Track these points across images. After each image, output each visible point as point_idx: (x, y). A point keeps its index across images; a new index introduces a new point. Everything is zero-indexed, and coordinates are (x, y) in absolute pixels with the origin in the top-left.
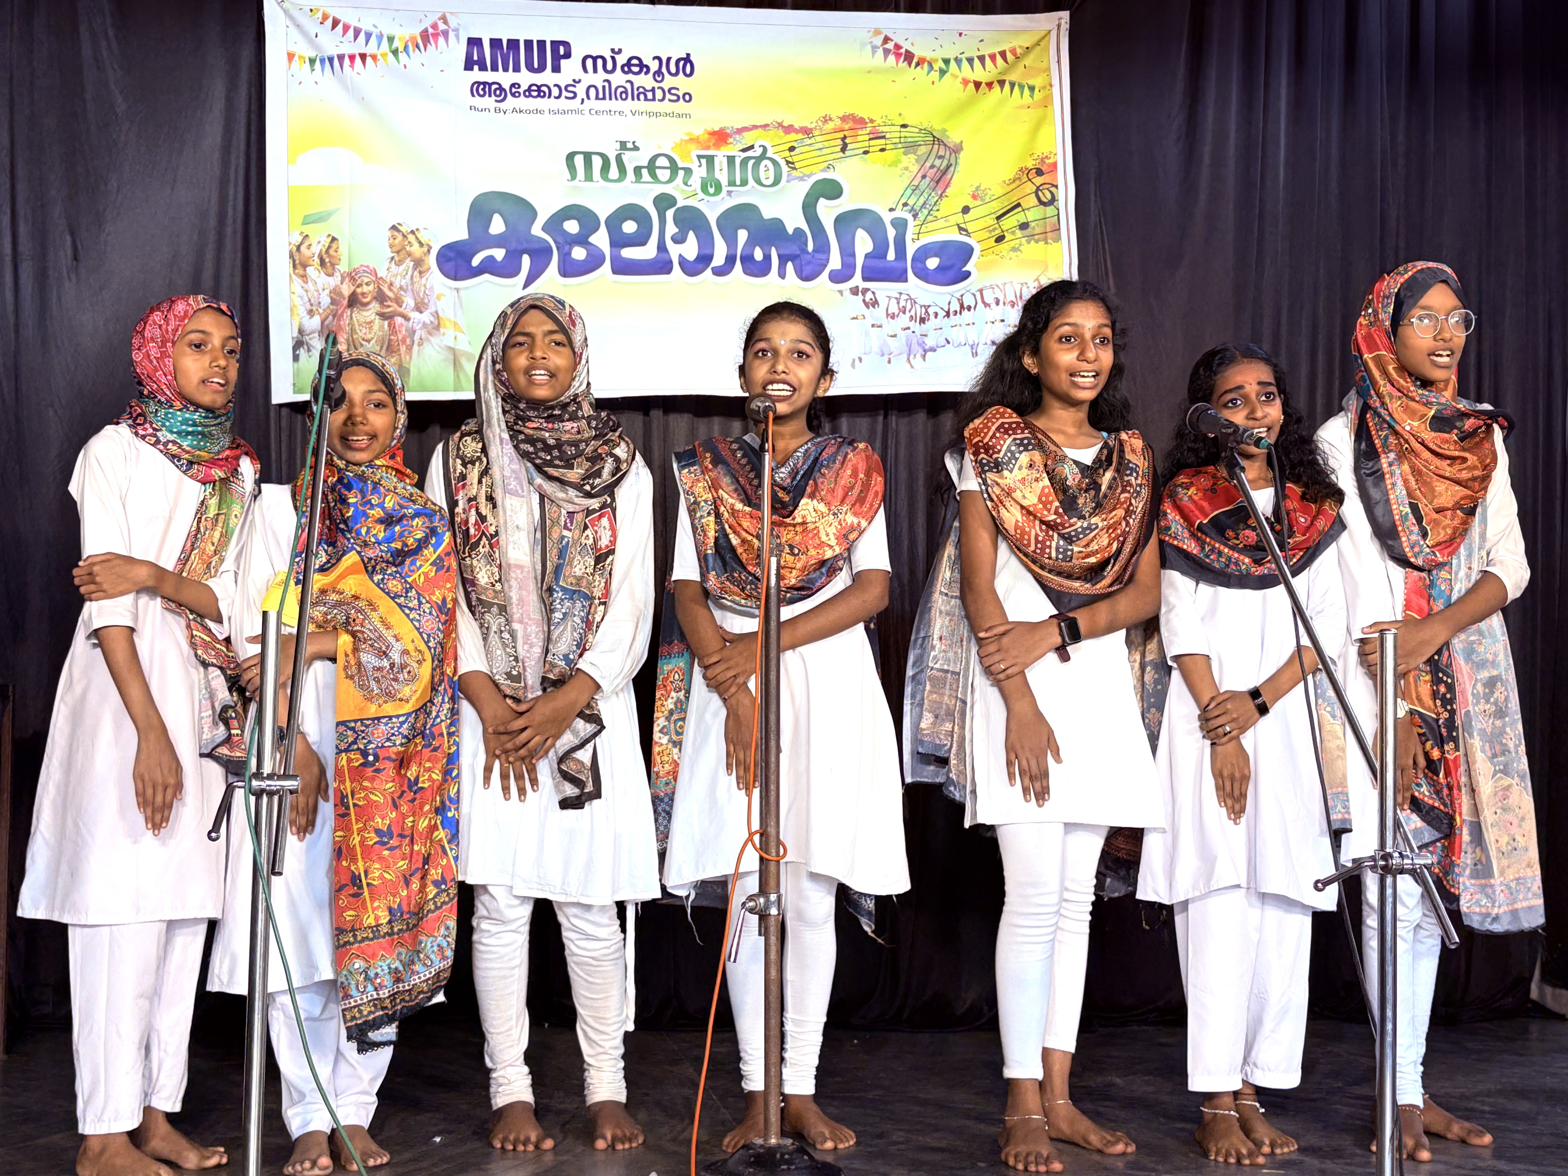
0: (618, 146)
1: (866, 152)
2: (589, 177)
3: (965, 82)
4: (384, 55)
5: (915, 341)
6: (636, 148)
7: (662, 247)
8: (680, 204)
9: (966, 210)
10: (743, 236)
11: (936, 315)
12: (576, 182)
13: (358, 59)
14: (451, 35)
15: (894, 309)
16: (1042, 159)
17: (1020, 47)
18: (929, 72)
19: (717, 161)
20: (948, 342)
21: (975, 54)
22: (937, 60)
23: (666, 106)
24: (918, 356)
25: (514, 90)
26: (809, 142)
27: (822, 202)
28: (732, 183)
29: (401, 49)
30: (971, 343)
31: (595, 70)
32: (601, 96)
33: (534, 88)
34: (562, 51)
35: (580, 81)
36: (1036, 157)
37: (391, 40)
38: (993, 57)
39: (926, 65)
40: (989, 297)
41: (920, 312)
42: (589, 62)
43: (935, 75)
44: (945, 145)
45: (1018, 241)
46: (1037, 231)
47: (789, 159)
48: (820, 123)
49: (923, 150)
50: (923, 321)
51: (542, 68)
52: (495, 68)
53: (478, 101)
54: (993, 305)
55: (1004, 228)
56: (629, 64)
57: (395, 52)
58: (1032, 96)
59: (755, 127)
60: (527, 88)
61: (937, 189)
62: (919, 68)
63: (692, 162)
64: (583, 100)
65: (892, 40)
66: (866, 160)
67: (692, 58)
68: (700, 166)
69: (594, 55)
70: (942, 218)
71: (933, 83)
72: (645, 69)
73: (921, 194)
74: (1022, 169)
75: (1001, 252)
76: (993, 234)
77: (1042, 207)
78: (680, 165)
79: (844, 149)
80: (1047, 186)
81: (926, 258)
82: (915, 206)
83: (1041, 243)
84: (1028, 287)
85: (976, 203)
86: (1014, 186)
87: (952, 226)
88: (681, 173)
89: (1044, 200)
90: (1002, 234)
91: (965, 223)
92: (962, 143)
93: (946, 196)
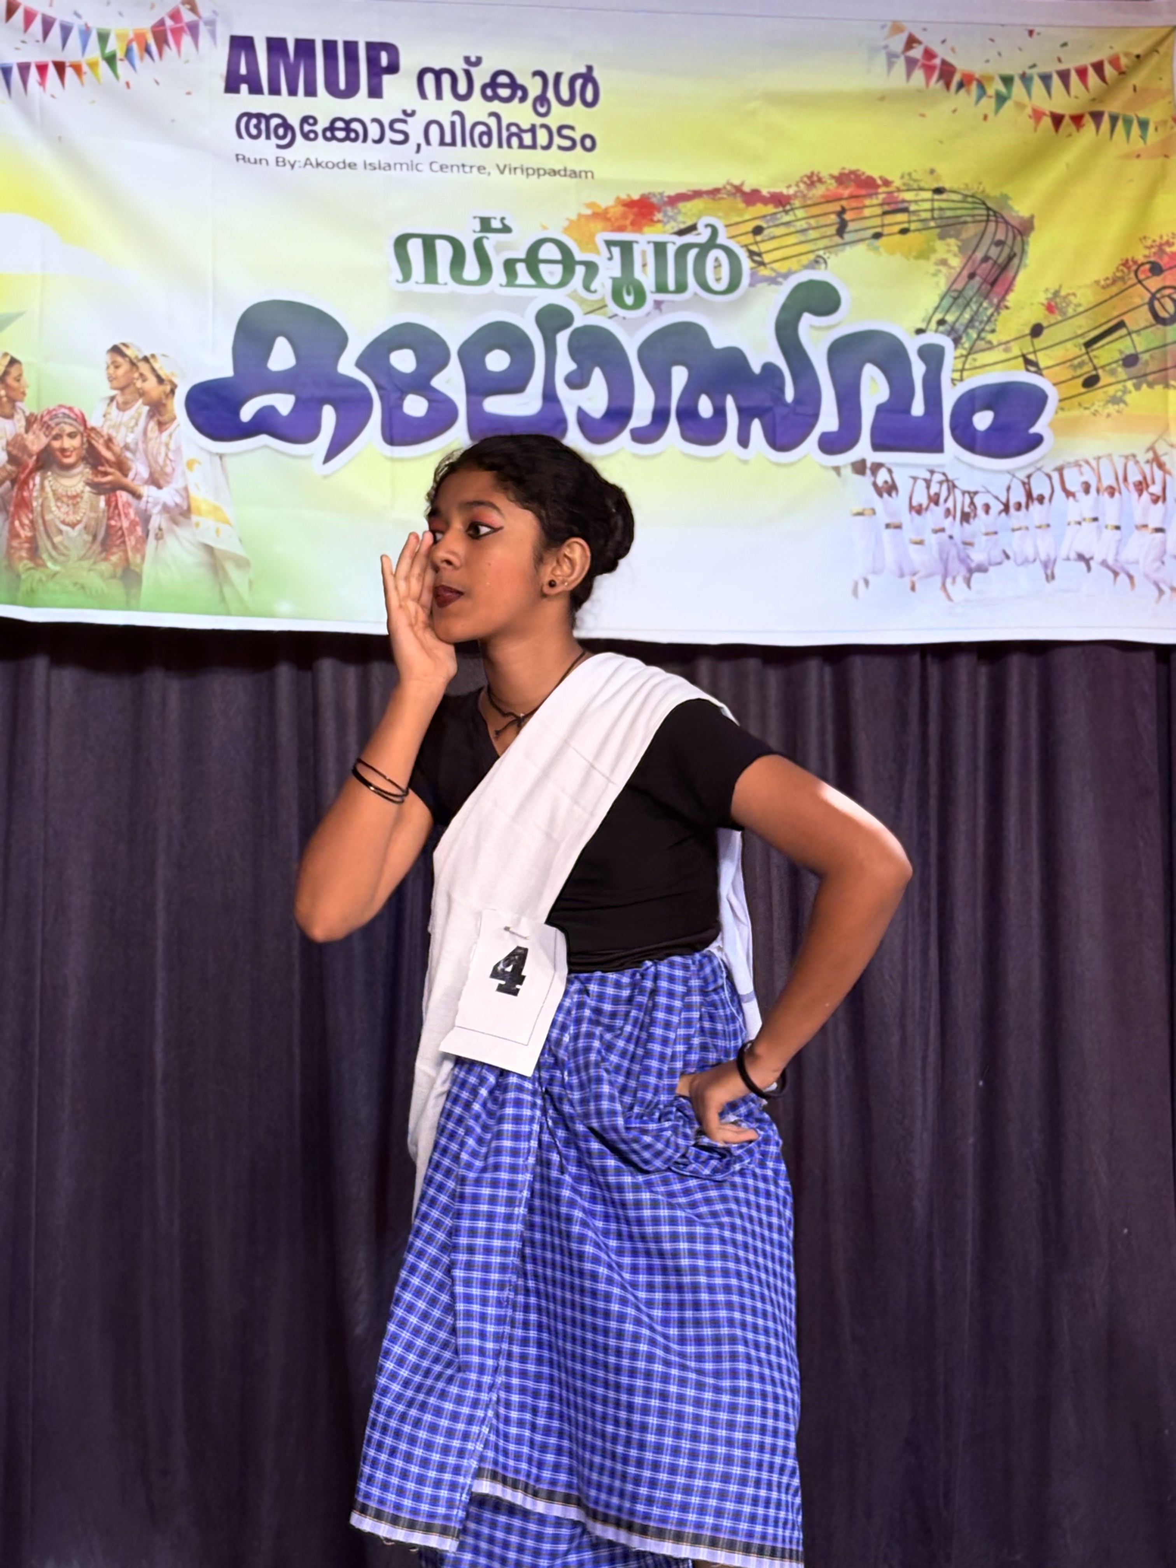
0: (477, 225)
1: (877, 236)
2: (431, 277)
3: (1037, 115)
4: (93, 65)
5: (953, 553)
6: (506, 229)
7: (550, 396)
8: (578, 323)
9: (1037, 331)
10: (679, 376)
11: (987, 508)
12: (410, 285)
13: (52, 71)
14: (203, 30)
15: (920, 497)
16: (1160, 247)
17: (1127, 55)
18: (979, 99)
19: (637, 249)
20: (1008, 557)
21: (1052, 68)
22: (990, 79)
23: (554, 158)
24: (960, 580)
25: (307, 128)
26: (786, 218)
27: (807, 319)
28: (661, 289)
29: (120, 54)
30: (1043, 557)
31: (439, 95)
32: (448, 139)
33: (340, 124)
34: (384, 59)
35: (413, 113)
36: (1149, 243)
37: (103, 38)
38: (1082, 73)
39: (974, 87)
41: (961, 502)
42: (429, 79)
43: (988, 104)
44: (1007, 223)
45: (1120, 386)
46: (1152, 368)
47: (754, 248)
48: (802, 186)
49: (971, 231)
50: (966, 517)
51: (351, 90)
52: (275, 90)
53: (248, 147)
54: (1080, 495)
55: (1099, 362)
56: (493, 84)
57: (111, 60)
58: (1143, 137)
59: (697, 194)
60: (327, 125)
61: (991, 295)
62: (963, 92)
63: (597, 251)
64: (419, 146)
65: (919, 42)
66: (876, 249)
67: (596, 74)
68: (610, 258)
69: (437, 67)
70: (1000, 344)
71: (985, 117)
72: (519, 93)
73: (967, 305)
74: (1127, 261)
75: (1093, 404)
76: (1079, 372)
77: (1160, 326)
78: (578, 256)
79: (841, 230)
80: (1167, 292)
81: (973, 413)
82: (957, 325)
83: (1159, 388)
84: (1137, 462)
85: (1053, 319)
86: (1114, 290)
87: (1016, 358)
88: (580, 270)
89: (1163, 314)
90: (1094, 373)
91: (1035, 352)
92: (1032, 217)
93: (1006, 307)
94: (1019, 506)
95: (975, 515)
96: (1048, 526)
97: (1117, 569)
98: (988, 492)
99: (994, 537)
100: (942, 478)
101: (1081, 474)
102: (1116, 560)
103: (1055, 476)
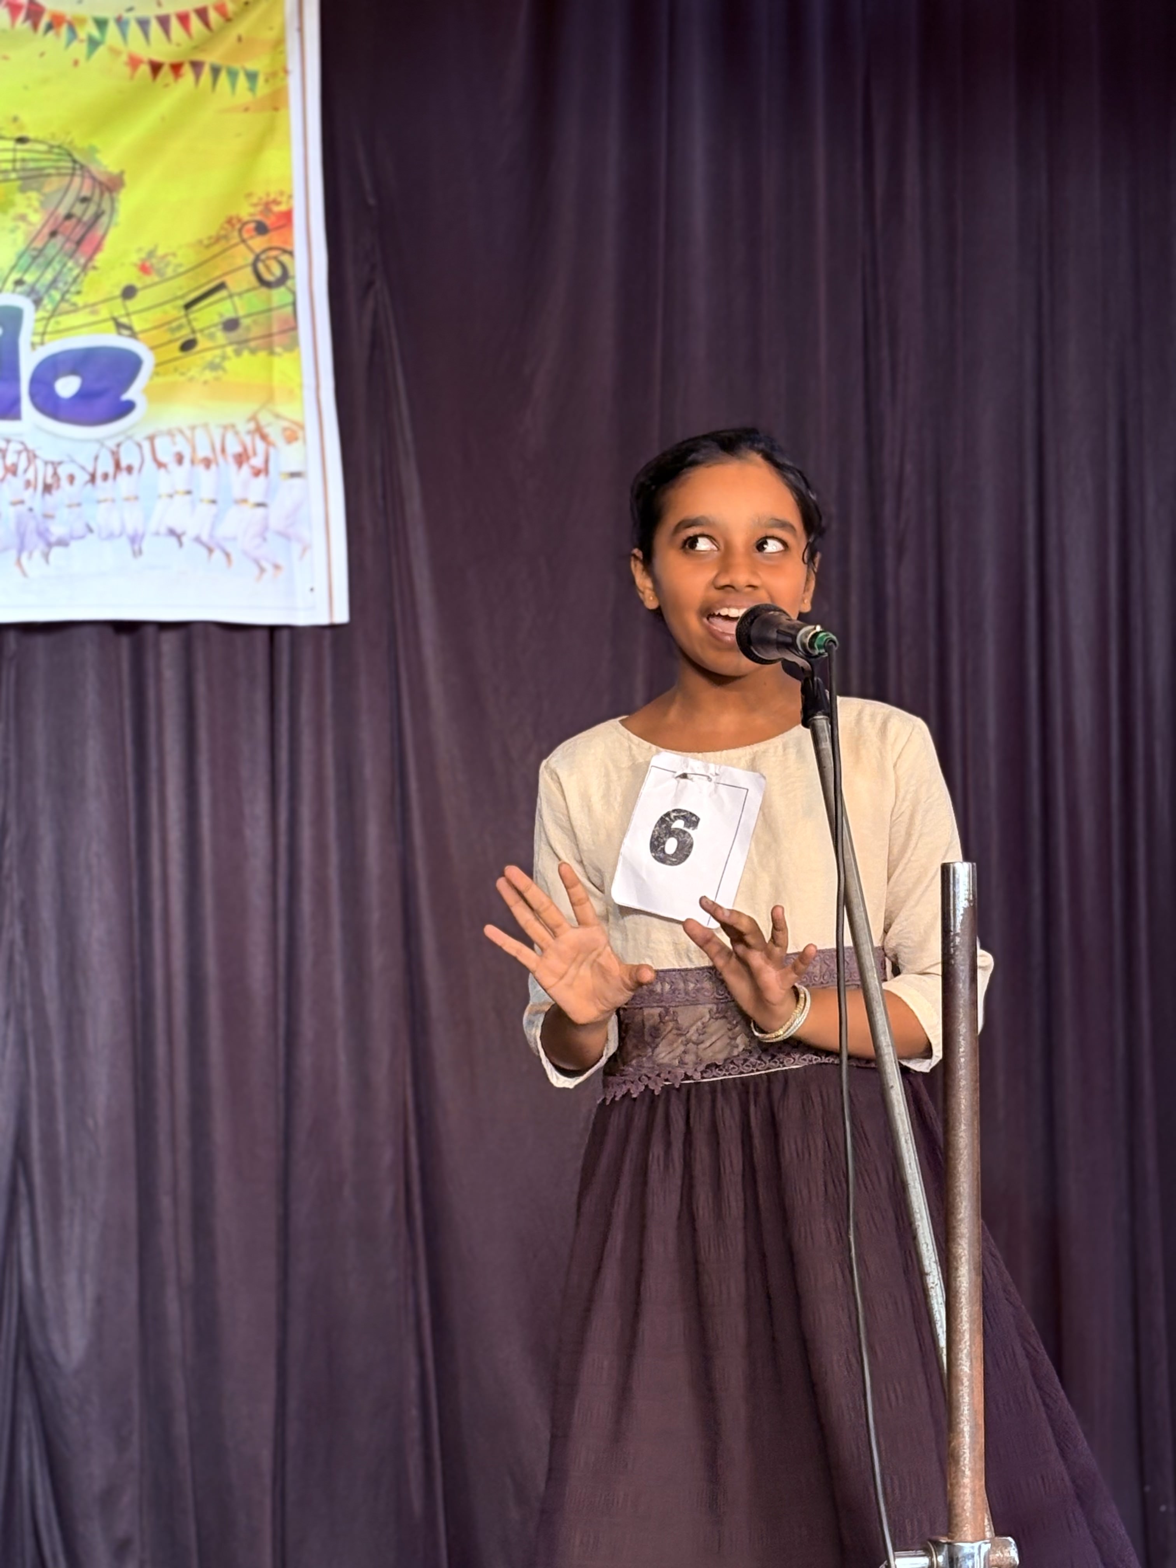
3: (134, 62)
5: (31, 525)
9: (129, 292)
11: (72, 479)
16: (267, 205)
18: (69, 43)
21: (151, 12)
22: (82, 21)
24: (37, 554)
30: (130, 530)
36: (255, 200)
38: (184, 19)
39: (64, 30)
40: (165, 450)
43: (79, 49)
44: (93, 177)
45: (218, 352)
46: (255, 332)
49: (54, 185)
50: (47, 488)
54: (172, 465)
55: (197, 325)
58: (252, 89)
61: (78, 255)
62: (51, 34)
70: (86, 306)
71: (76, 63)
73: (49, 264)
74: (232, 219)
75: (189, 370)
76: (178, 335)
77: (264, 290)
80: (274, 253)
81: (56, 377)
82: (38, 286)
83: (262, 355)
84: (237, 433)
85: (148, 280)
86: (217, 249)
87: (104, 321)
89: (268, 277)
90: (191, 337)
91: (128, 315)
92: (122, 173)
93: (95, 268)
94: (105, 477)
95: (58, 487)
96: (136, 498)
97: (212, 545)
98: (73, 461)
99: (76, 510)
100: (20, 447)
101: (174, 443)
102: (211, 536)
103: (146, 446)
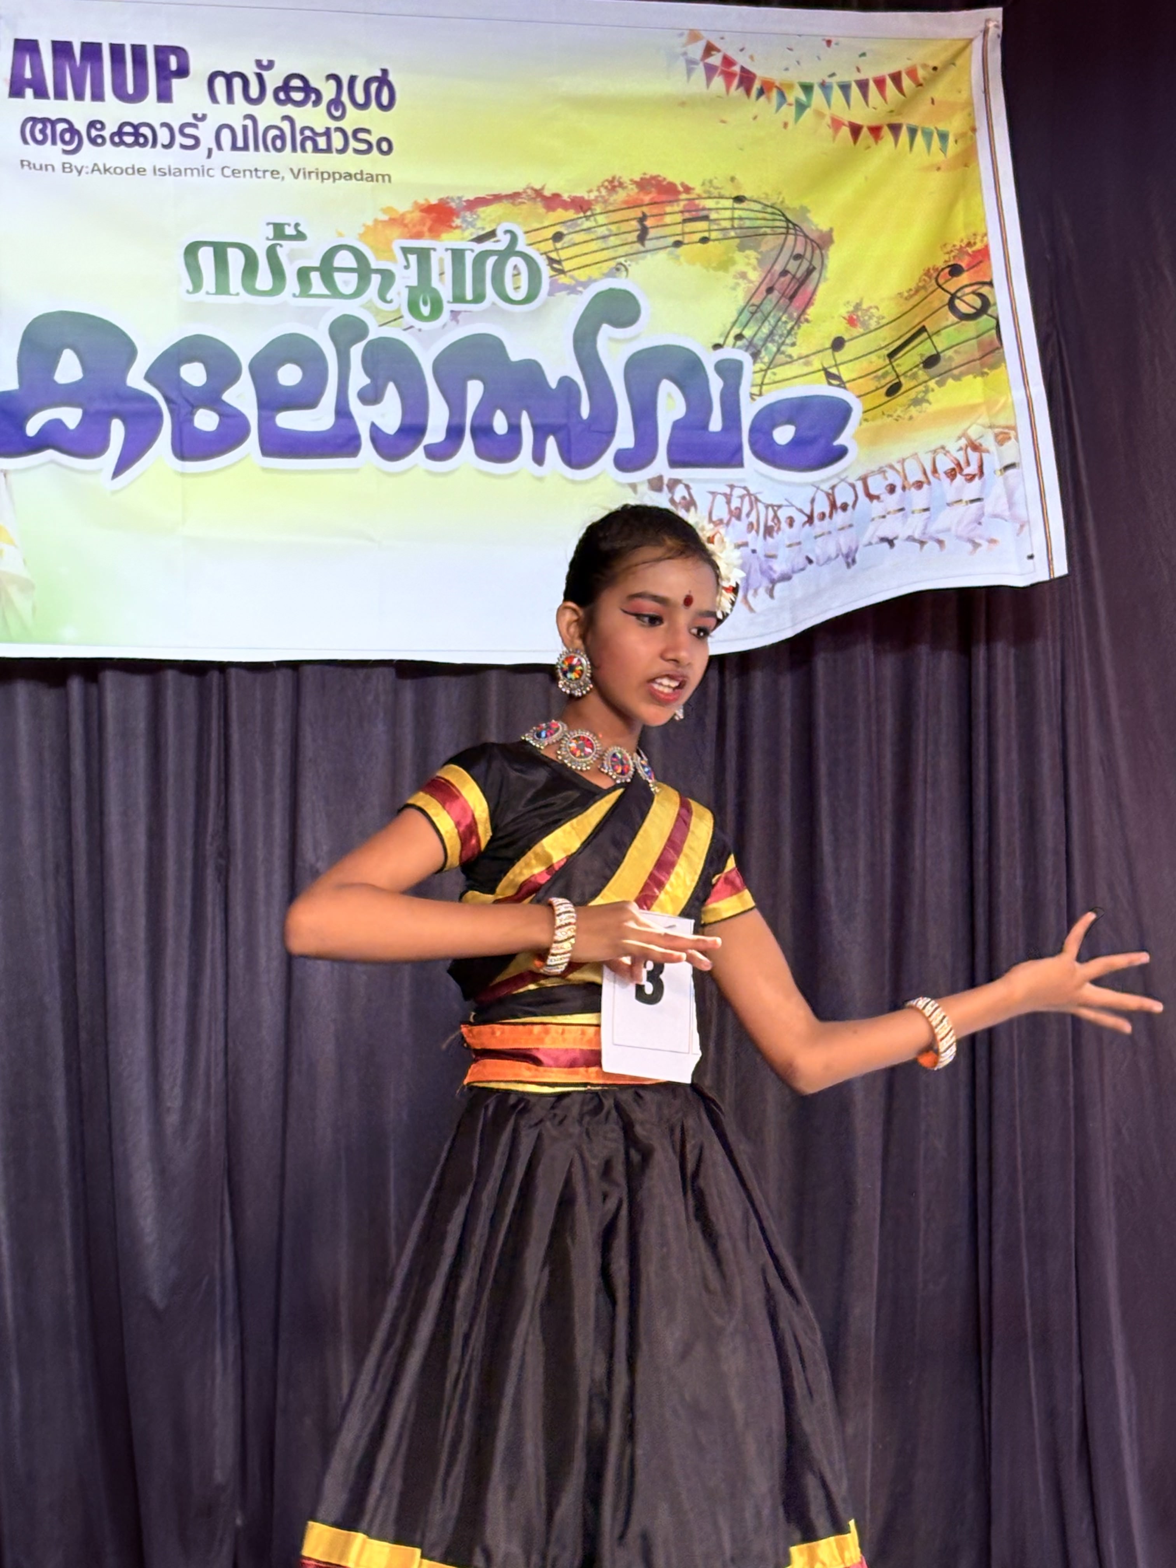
0: (270, 232)
1: (678, 244)
2: (222, 287)
3: (836, 124)
5: (756, 566)
6: (300, 236)
7: (343, 411)
8: (375, 333)
9: (838, 344)
10: (475, 391)
12: (201, 295)
15: (723, 509)
16: (962, 249)
17: (924, 67)
18: (779, 106)
19: (434, 257)
21: (851, 77)
22: (791, 86)
23: (350, 162)
25: (94, 133)
26: (587, 224)
27: (606, 330)
28: (459, 298)
31: (230, 98)
32: (240, 143)
33: (128, 129)
34: (173, 63)
35: (204, 118)
36: (948, 249)
38: (880, 84)
39: (774, 94)
42: (220, 83)
43: (788, 112)
44: (806, 235)
45: (922, 388)
47: (553, 255)
48: (604, 192)
49: (770, 242)
51: (140, 93)
52: (60, 94)
53: (33, 152)
55: (901, 370)
56: (286, 87)
58: (944, 149)
59: (497, 198)
60: (115, 129)
61: (791, 308)
62: (763, 99)
63: (394, 260)
64: (210, 151)
65: (718, 51)
66: (677, 258)
67: (391, 77)
68: (407, 267)
69: (228, 71)
70: (800, 358)
71: (786, 125)
72: (313, 97)
73: (766, 318)
74: (929, 270)
75: (895, 411)
76: (883, 381)
78: (374, 265)
79: (642, 238)
80: (970, 290)
81: (773, 426)
82: (756, 340)
83: (967, 379)
85: (854, 332)
86: (917, 299)
87: (817, 371)
88: (376, 279)
90: (896, 381)
91: (836, 365)
92: (831, 230)
93: (807, 321)
95: (779, 529)
